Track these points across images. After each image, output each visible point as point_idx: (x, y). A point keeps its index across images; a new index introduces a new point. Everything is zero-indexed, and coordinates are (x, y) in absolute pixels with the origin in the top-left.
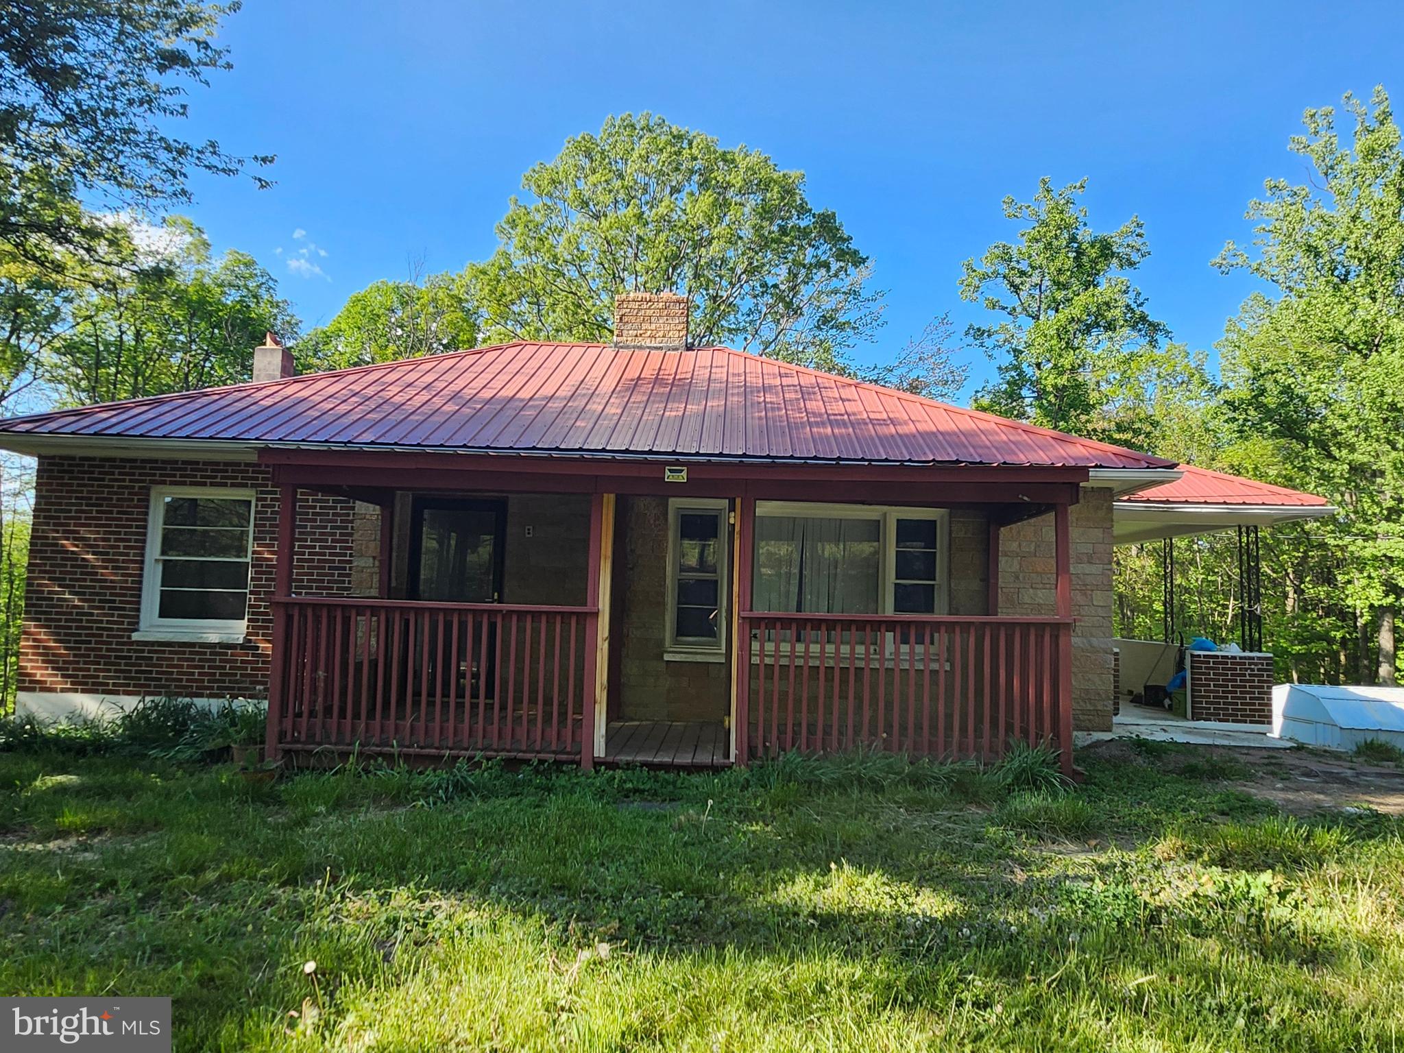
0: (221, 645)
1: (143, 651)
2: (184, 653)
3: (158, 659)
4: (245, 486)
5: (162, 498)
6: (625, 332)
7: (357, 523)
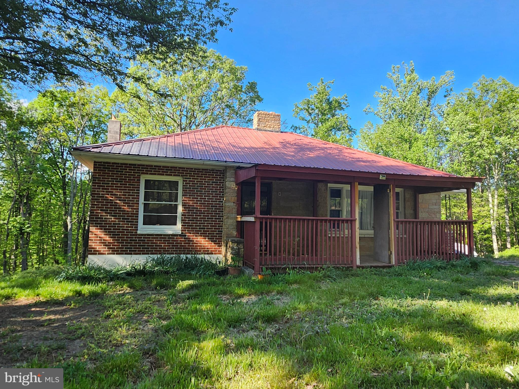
0: (172, 235)
1: (141, 238)
2: (158, 238)
3: (147, 240)
4: (179, 176)
5: (143, 178)
6: (260, 125)
7: (227, 190)
